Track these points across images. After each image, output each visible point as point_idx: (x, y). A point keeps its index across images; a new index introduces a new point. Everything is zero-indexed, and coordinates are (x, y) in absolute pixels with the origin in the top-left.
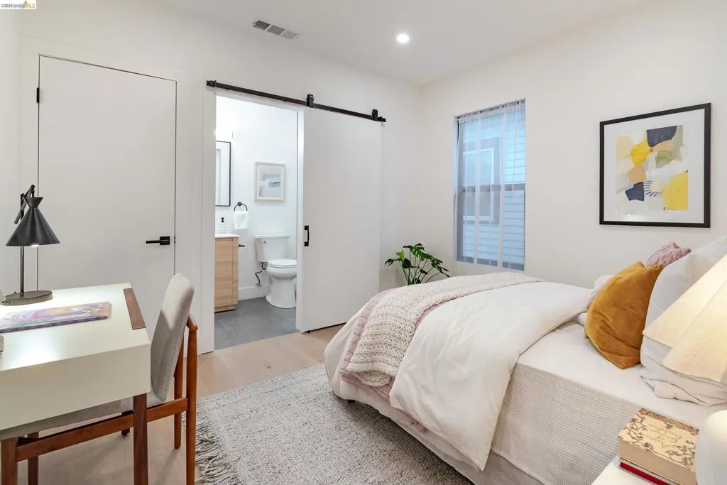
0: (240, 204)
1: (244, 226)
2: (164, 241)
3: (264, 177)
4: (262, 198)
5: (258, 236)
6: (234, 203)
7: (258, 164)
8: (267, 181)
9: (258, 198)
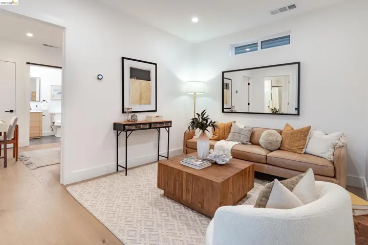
0: (44, 101)
1: (46, 108)
2: (12, 111)
3: (55, 91)
4: (54, 98)
5: (51, 112)
6: (42, 100)
7: (52, 86)
8: (56, 92)
9: (52, 98)
